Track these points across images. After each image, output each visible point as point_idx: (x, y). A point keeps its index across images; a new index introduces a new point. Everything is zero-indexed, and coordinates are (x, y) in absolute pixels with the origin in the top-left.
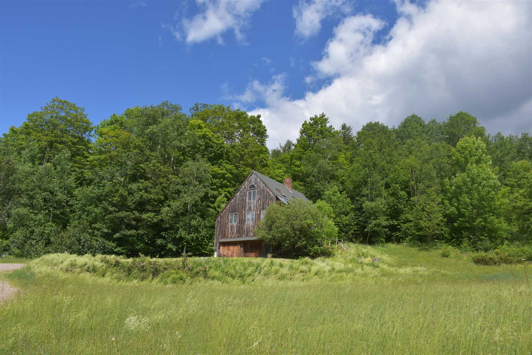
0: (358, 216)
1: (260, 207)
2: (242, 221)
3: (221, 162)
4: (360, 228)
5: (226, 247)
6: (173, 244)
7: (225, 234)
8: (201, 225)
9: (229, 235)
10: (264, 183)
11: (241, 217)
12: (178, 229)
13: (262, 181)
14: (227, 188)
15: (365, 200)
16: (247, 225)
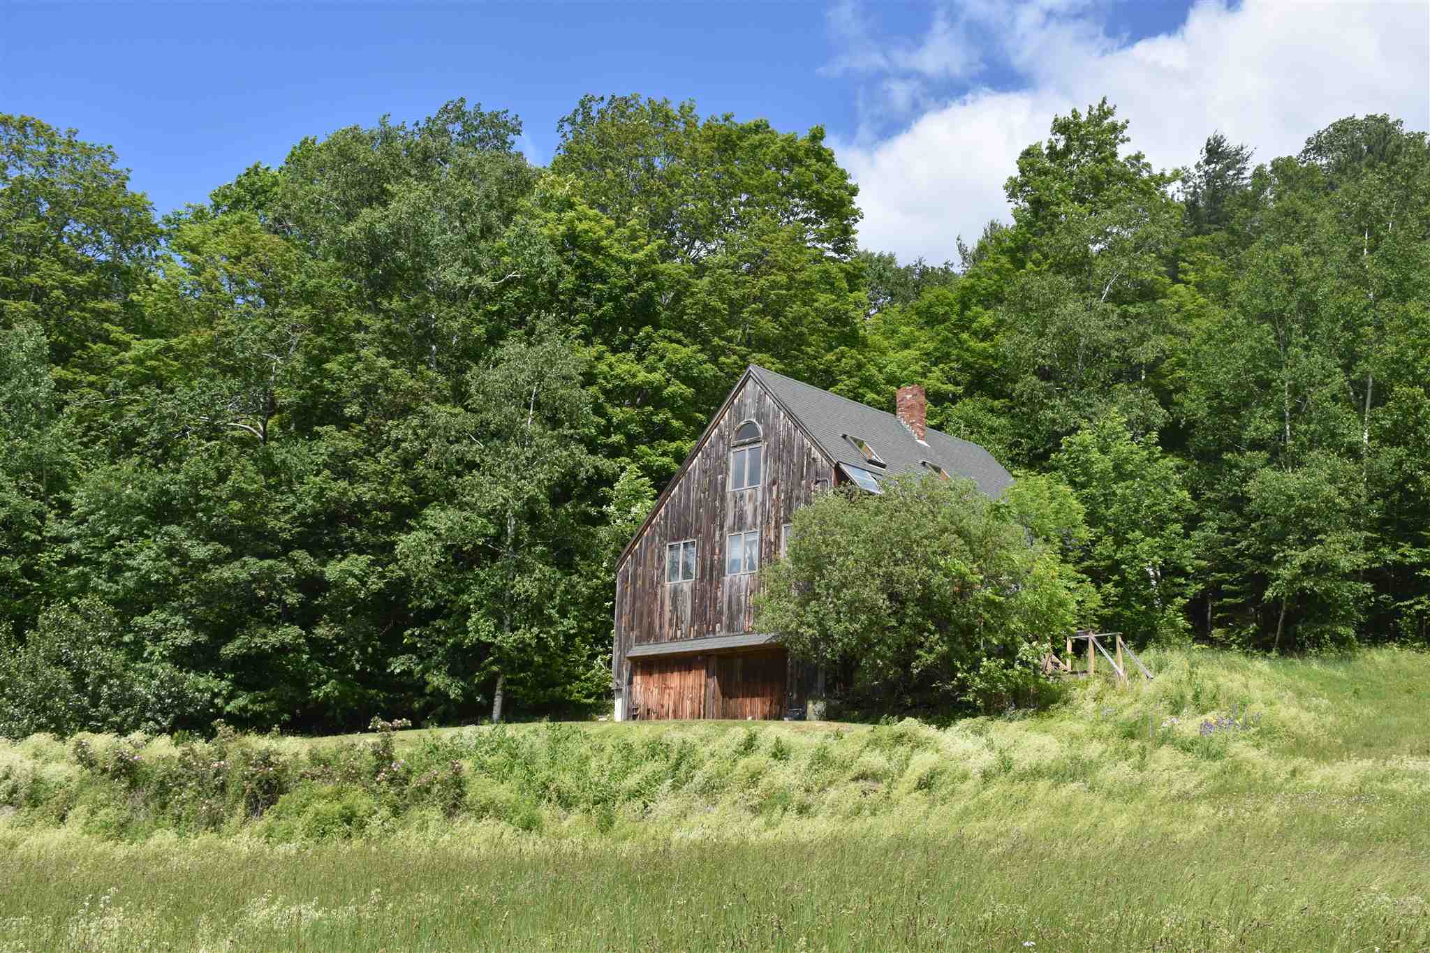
0: (1234, 531)
1: (778, 511)
2: (711, 571)
3: (649, 337)
4: (1241, 583)
5: (656, 676)
6: (452, 673)
7: (651, 624)
8: (553, 593)
9: (667, 626)
10: (790, 415)
11: (708, 557)
12: (465, 613)
13: (781, 405)
14: (672, 439)
15: (1258, 463)
16: (731, 587)
